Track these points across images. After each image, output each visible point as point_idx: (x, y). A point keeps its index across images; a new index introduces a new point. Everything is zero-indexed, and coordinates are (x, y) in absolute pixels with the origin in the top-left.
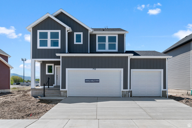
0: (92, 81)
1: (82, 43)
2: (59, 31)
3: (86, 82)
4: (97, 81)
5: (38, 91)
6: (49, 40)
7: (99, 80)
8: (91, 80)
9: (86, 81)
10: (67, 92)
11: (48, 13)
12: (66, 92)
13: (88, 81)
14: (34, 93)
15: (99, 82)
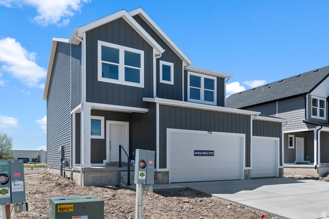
0: (205, 153)
1: (172, 82)
2: (142, 53)
3: (195, 155)
4: (210, 153)
5: (99, 175)
6: (122, 66)
7: (213, 151)
8: (203, 151)
9: (196, 153)
10: (168, 175)
11: (124, 11)
12: (167, 173)
13: (198, 153)
14: (90, 180)
15: (213, 155)
